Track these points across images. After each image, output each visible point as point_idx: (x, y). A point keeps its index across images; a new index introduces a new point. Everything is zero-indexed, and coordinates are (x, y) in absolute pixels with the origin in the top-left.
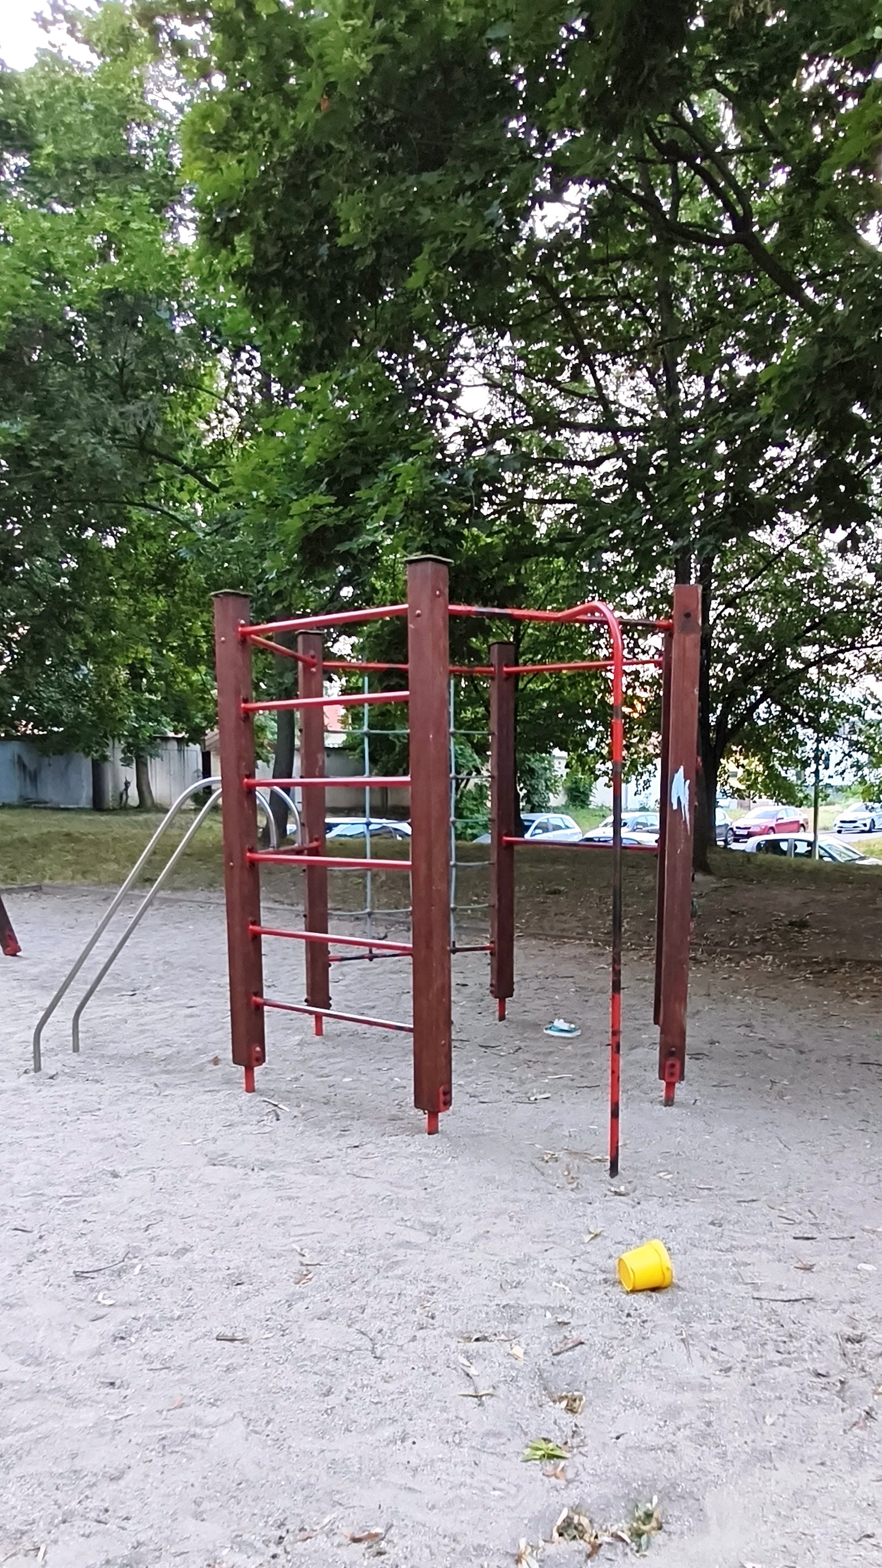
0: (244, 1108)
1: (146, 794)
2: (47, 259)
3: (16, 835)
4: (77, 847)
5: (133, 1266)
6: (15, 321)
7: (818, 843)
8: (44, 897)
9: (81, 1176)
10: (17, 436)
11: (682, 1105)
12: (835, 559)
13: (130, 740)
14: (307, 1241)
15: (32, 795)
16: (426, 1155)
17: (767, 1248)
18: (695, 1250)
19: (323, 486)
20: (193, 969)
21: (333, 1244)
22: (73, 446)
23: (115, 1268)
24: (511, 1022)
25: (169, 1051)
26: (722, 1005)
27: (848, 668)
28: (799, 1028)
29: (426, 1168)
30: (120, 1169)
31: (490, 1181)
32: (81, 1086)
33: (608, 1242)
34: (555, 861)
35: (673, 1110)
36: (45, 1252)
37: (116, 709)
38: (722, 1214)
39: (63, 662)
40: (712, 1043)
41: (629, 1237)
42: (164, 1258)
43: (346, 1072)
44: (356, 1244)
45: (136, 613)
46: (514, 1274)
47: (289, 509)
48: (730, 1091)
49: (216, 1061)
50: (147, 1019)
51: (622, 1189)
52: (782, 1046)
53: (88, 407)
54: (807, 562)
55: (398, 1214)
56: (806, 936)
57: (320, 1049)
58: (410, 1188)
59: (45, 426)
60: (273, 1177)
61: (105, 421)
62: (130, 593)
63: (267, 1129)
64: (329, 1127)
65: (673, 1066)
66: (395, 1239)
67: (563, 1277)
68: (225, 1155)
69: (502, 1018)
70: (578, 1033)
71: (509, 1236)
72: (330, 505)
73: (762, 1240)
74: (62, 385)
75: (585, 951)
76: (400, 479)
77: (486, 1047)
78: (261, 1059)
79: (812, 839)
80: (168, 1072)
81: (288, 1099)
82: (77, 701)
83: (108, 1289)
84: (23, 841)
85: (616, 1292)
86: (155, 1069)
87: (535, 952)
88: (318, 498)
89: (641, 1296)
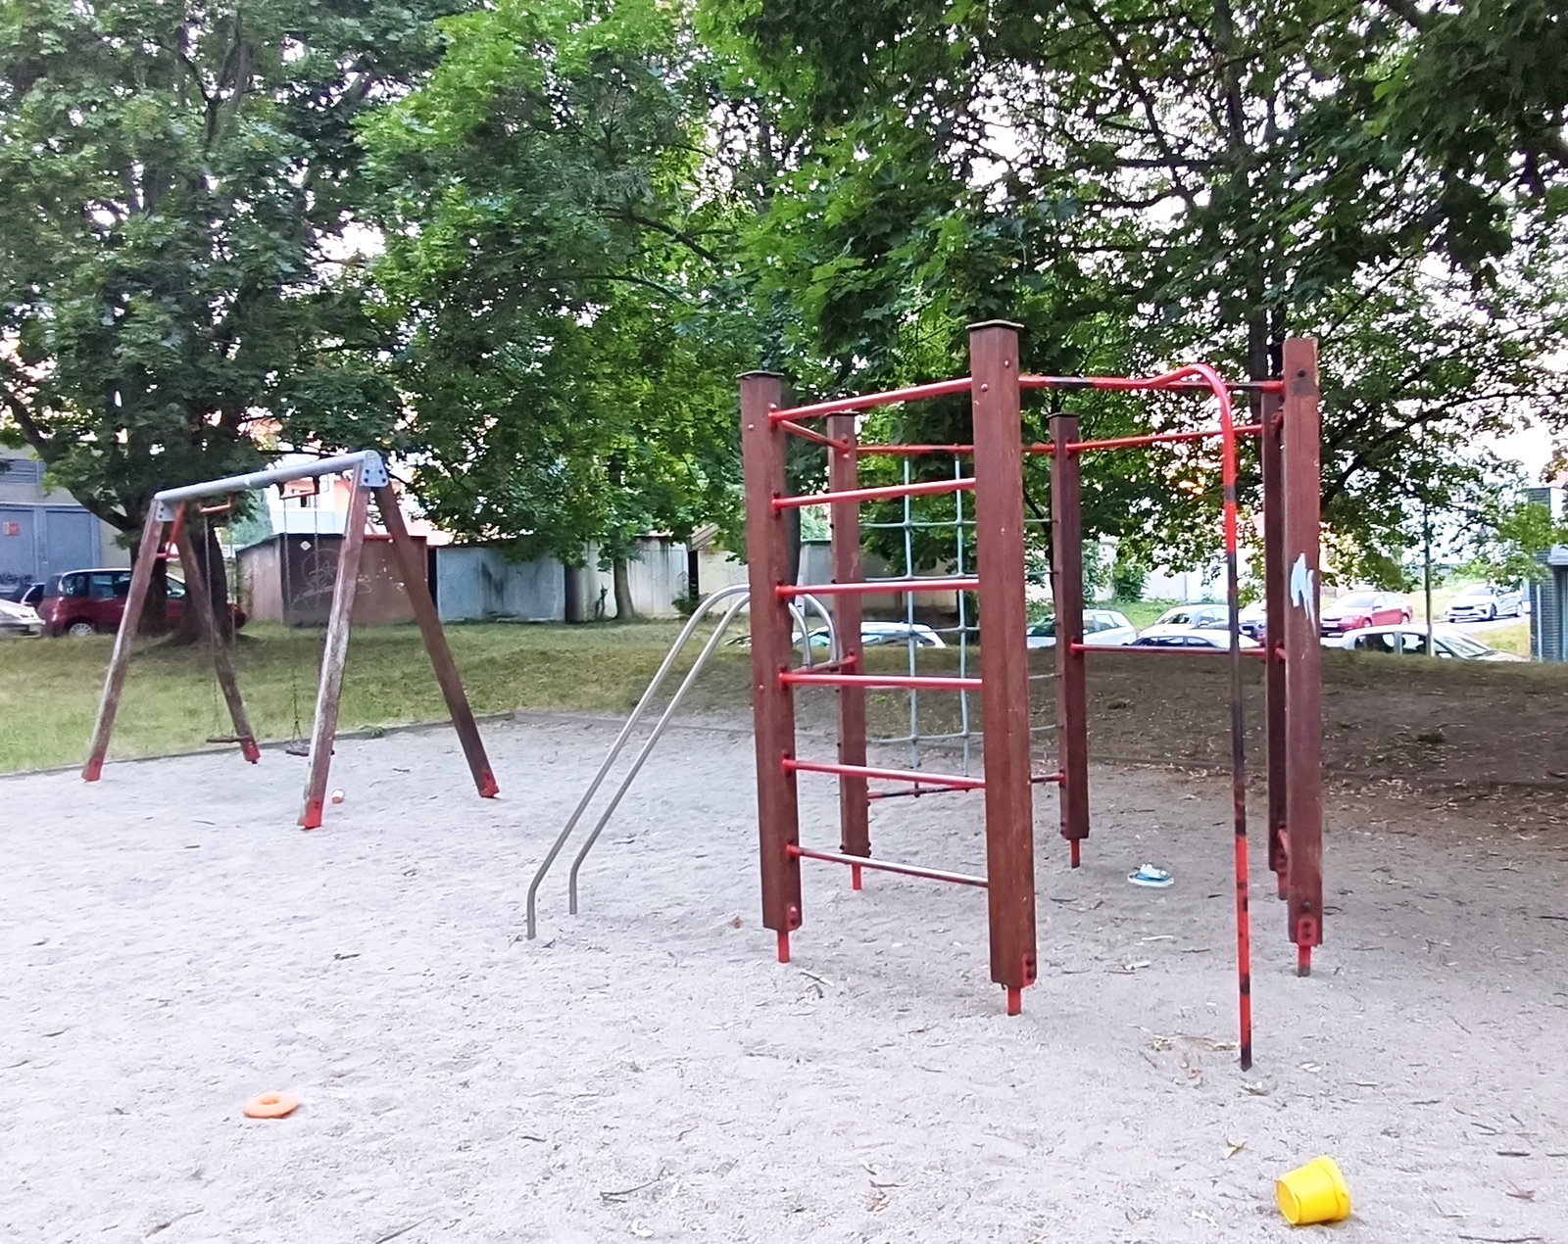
0: (779, 983)
1: (625, 601)
2: (530, 23)
3: (485, 655)
4: (554, 667)
5: (670, 1186)
6: (499, 90)
7: (1434, 636)
8: (518, 727)
9: (595, 1069)
10: (497, 213)
11: (1321, 975)
12: (1437, 297)
13: (608, 542)
14: (876, 1153)
15: (496, 607)
16: (1009, 1042)
17: (1467, 1168)
18: (1369, 1169)
19: (848, 247)
20: (698, 809)
21: (909, 1159)
22: (557, 219)
23: (649, 1189)
24: (1088, 869)
25: (679, 912)
26: (1347, 844)
27: (1459, 424)
28: (1450, 872)
29: (1011, 1058)
30: (640, 1060)
31: (1093, 1075)
32: (585, 956)
33: (1255, 1157)
34: (1114, 667)
35: (1309, 981)
36: (563, 1167)
37: (596, 507)
38: (1397, 1120)
39: (536, 457)
40: (1344, 893)
41: (1280, 1150)
42: (705, 1176)
43: (894, 935)
44: (937, 1159)
45: (619, 398)
46: (1139, 1200)
47: (811, 274)
48: (1378, 956)
49: (737, 924)
50: (651, 872)
51: (1259, 1086)
52: (1433, 896)
53: (571, 178)
54: (1400, 302)
55: (985, 1120)
56: (1441, 755)
57: (859, 907)
58: (993, 1085)
59: (526, 201)
60: (824, 1070)
61: (588, 191)
62: (612, 376)
63: (809, 1009)
64: (884, 1006)
65: (1307, 925)
66: (985, 1152)
67: (1205, 1204)
68: (763, 1042)
69: (1076, 864)
70: (1171, 882)
71: (1127, 1148)
72: (856, 268)
73: (1457, 1157)
74: (544, 155)
75: (1163, 778)
76: (940, 235)
77: (1061, 901)
78: (797, 922)
79: (1425, 632)
80: (681, 937)
81: (830, 971)
82: (552, 499)
83: (644, 1217)
84: (492, 661)
85: (1276, 1225)
86: (666, 934)
87: (1103, 781)
88: (843, 260)
89: (1309, 1231)
